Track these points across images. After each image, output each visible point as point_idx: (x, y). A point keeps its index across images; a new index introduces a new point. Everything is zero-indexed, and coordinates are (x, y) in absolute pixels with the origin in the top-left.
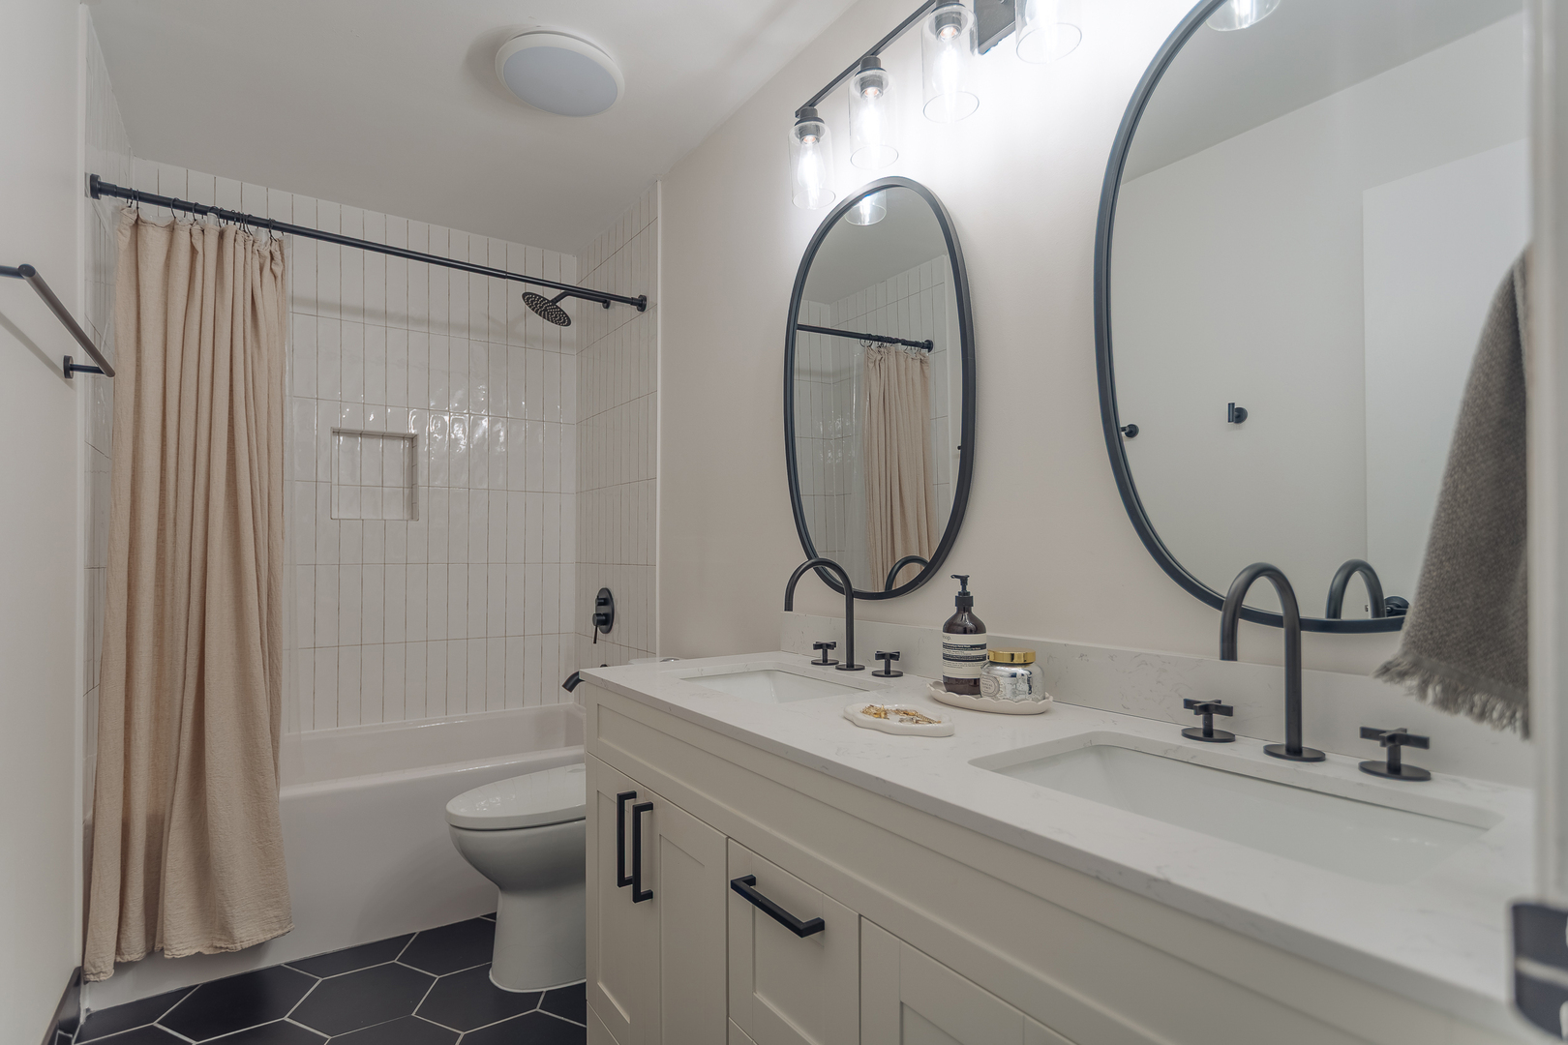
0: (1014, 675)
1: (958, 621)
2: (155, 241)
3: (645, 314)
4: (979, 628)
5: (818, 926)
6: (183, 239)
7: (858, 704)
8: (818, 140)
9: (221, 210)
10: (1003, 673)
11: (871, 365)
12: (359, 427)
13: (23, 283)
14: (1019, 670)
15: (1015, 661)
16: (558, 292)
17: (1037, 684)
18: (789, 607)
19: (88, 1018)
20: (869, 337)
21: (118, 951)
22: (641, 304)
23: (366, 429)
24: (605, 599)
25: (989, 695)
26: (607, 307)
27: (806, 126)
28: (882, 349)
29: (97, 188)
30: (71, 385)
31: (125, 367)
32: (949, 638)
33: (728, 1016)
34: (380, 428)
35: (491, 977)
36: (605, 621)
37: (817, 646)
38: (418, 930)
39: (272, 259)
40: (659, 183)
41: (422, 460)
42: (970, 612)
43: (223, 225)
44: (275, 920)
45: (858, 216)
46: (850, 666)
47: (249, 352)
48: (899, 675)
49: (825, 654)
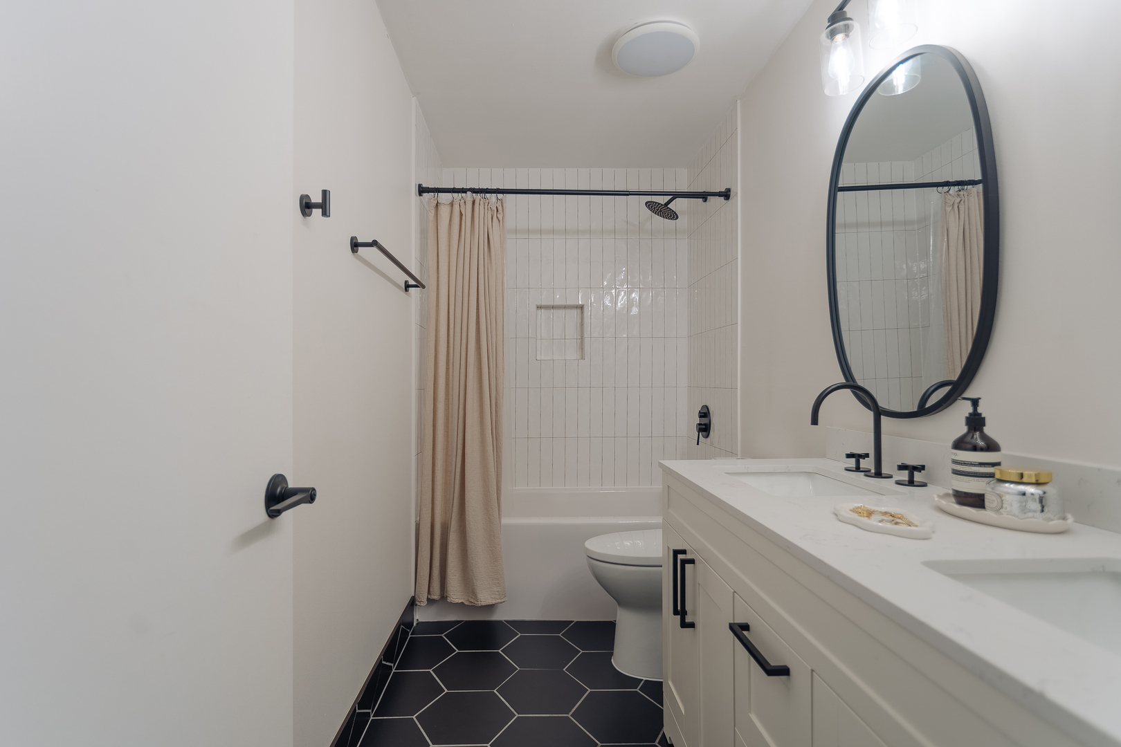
0: (1024, 494)
1: (968, 439)
2: (444, 211)
3: (730, 201)
4: (992, 446)
5: (784, 671)
6: (456, 207)
7: (847, 504)
8: (847, 36)
9: (474, 189)
10: (1010, 491)
11: (949, 209)
12: (551, 303)
13: (374, 249)
14: (1030, 490)
15: (1025, 480)
16: (668, 198)
17: (1052, 504)
18: (815, 421)
19: (417, 624)
20: (947, 184)
21: (429, 592)
22: (726, 195)
23: (555, 304)
24: (705, 413)
25: (992, 509)
26: (705, 201)
27: (835, 28)
28: (962, 193)
29: (422, 190)
30: (409, 295)
31: (430, 283)
32: (956, 455)
33: (735, 726)
34: (563, 303)
35: (612, 660)
36: (705, 429)
37: (849, 456)
38: (576, 620)
39: (497, 211)
40: (739, 102)
41: (587, 320)
42: (982, 432)
43: (475, 197)
44: (497, 593)
45: (891, 87)
46: (879, 474)
47: (486, 266)
48: (924, 485)
49: (858, 463)
